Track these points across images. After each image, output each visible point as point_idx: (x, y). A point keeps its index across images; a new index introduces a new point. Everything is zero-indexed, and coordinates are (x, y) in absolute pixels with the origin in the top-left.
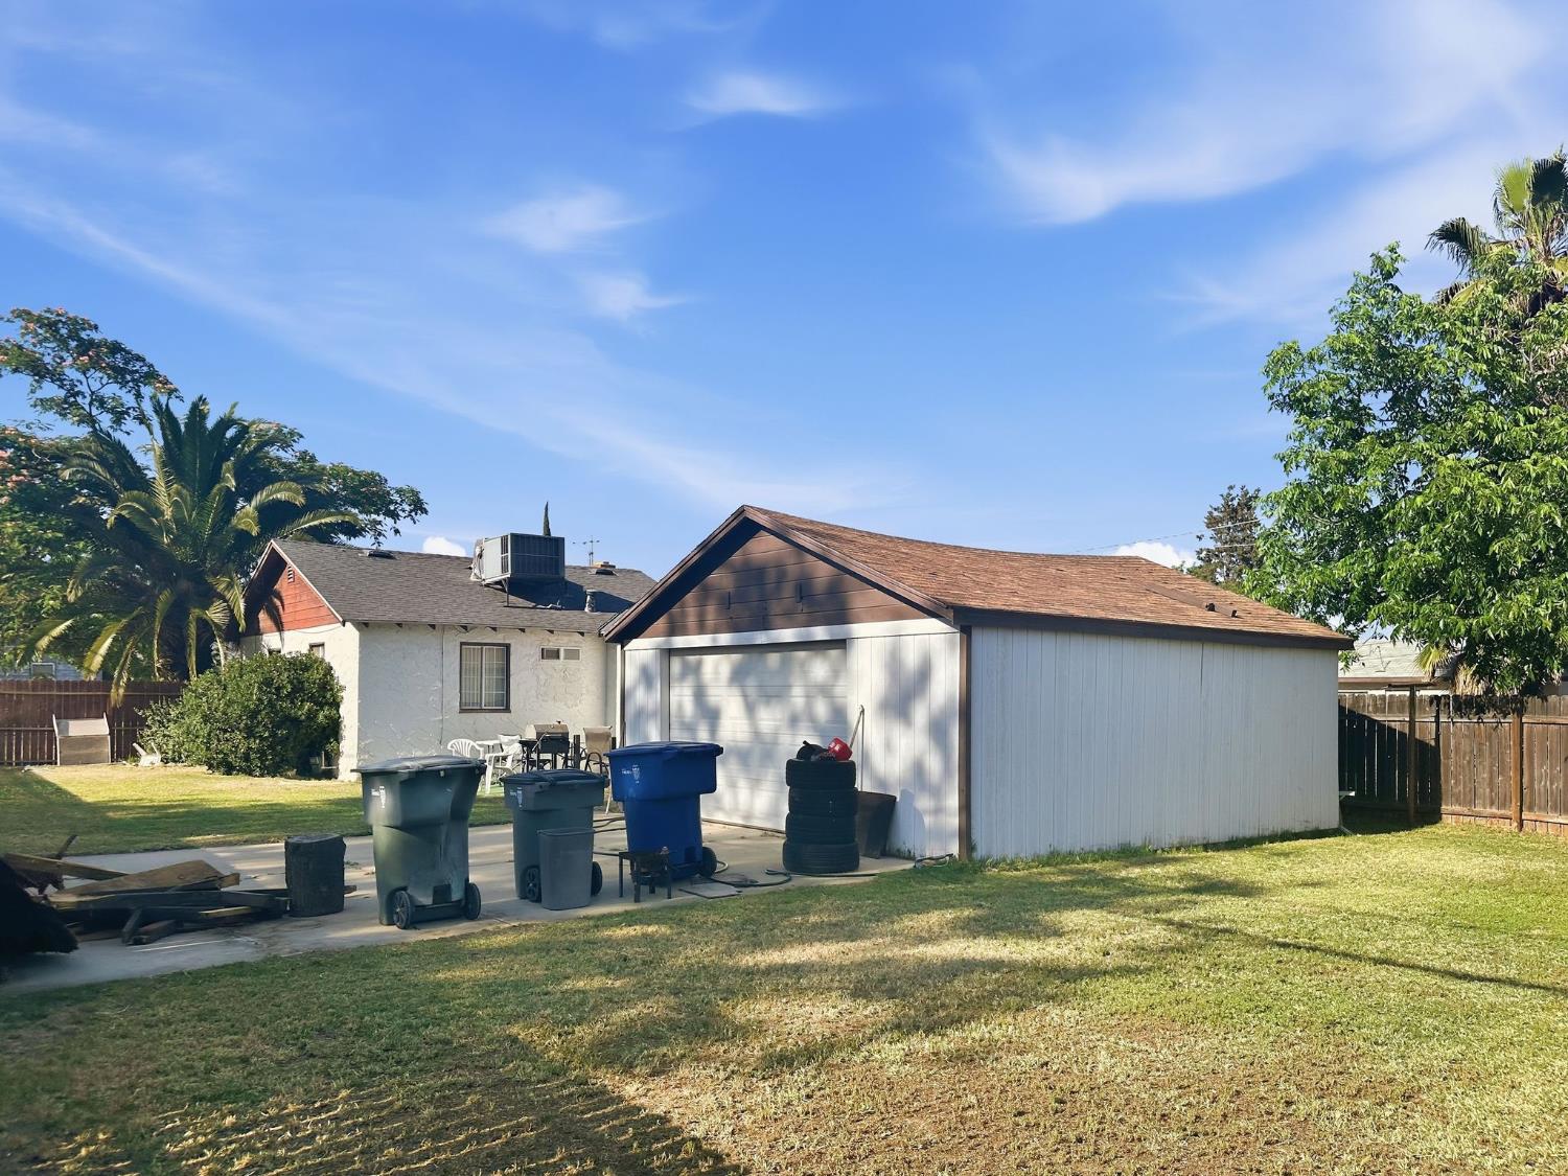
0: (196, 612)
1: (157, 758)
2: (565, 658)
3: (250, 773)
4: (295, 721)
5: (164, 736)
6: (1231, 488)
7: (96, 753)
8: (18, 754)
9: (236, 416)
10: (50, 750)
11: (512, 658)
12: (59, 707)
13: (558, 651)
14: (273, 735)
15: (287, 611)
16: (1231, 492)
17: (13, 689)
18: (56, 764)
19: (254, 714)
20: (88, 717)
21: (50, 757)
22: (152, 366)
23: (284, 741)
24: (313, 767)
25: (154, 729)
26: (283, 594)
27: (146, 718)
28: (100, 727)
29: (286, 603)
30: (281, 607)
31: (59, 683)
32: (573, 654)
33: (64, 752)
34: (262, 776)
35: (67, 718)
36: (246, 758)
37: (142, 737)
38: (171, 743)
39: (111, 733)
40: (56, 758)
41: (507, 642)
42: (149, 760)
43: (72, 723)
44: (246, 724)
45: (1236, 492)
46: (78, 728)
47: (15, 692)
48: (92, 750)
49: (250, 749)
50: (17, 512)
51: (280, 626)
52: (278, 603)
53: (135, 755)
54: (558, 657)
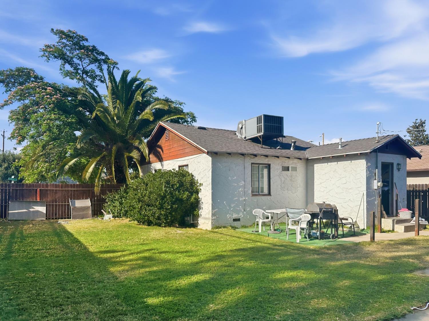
0: (126, 155)
1: (111, 216)
2: (291, 171)
3: (159, 225)
4: (181, 201)
5: (114, 206)
6: (416, 120)
7: (86, 214)
8: (56, 214)
9: (138, 77)
10: (68, 212)
11: (271, 170)
12: (71, 195)
13: (288, 167)
14: (172, 207)
15: (164, 152)
16: (417, 121)
17: (53, 188)
18: (70, 218)
19: (163, 198)
20: (83, 199)
21: (68, 215)
22: (107, 56)
23: (176, 210)
24: (186, 222)
25: (109, 203)
26: (163, 146)
27: (106, 199)
28: (87, 203)
29: (164, 149)
30: (161, 152)
31: (71, 185)
32: (295, 169)
33: (74, 213)
34: (165, 227)
35: (75, 199)
36: (159, 218)
37: (105, 207)
38: (116, 209)
39: (92, 205)
40: (71, 216)
41: (269, 163)
42: (107, 217)
43: (76, 201)
44: (159, 202)
45: (418, 121)
46: (79, 203)
47: (54, 189)
48: (85, 212)
49: (161, 214)
50: (56, 111)
51: (161, 160)
52: (160, 150)
53: (102, 214)
54: (288, 170)
